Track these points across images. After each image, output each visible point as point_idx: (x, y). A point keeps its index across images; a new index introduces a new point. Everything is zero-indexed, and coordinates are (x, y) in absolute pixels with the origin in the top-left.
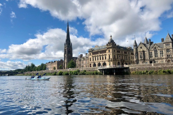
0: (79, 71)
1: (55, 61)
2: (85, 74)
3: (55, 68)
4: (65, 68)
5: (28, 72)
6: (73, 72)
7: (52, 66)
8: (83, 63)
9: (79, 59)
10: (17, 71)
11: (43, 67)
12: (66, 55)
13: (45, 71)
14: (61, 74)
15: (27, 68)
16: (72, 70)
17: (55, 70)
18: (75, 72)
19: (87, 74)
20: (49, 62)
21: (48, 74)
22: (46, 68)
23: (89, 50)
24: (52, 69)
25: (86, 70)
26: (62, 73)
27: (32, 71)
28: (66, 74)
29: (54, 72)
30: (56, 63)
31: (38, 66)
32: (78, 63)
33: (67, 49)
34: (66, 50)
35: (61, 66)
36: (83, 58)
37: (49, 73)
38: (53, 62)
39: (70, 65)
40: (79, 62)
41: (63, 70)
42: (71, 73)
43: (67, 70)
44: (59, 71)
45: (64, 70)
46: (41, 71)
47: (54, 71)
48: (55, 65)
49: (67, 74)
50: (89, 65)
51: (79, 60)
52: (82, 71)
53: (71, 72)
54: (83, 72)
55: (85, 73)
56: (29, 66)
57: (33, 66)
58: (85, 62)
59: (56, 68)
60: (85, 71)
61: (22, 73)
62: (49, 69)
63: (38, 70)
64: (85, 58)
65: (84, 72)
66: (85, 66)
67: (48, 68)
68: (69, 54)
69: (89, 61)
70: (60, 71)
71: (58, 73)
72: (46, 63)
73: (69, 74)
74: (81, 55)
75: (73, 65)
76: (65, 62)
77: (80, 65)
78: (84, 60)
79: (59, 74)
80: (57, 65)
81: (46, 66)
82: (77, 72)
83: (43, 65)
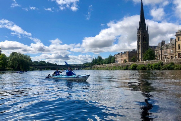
0: (162, 64)
1: (125, 52)
2: (172, 69)
3: (125, 61)
4: (139, 61)
5: (95, 66)
6: (153, 65)
7: (122, 58)
8: (166, 52)
9: (159, 47)
10: (85, 65)
11: (111, 60)
12: (140, 43)
13: (114, 64)
14: (134, 68)
15: (94, 61)
16: (150, 63)
17: (127, 63)
18: (156, 66)
19: (176, 69)
20: (118, 53)
21: (117, 69)
22: (115, 60)
23: (177, 33)
24: (122, 62)
25: (173, 62)
26: (137, 66)
27: (99, 64)
28: (141, 68)
29: (125, 66)
30: (127, 55)
31: (106, 59)
32: (158, 52)
33: (141, 34)
34: (140, 36)
35: (134, 58)
36: (167, 46)
37: (119, 67)
38: (123, 53)
39: (147, 56)
40: (160, 51)
41: (137, 63)
42: (150, 67)
43: (144, 62)
44: (131, 64)
45: (139, 63)
46: (109, 64)
47: (125, 64)
48: (126, 57)
49: (144, 69)
50: (177, 55)
51: (160, 49)
52: (167, 63)
53: (149, 65)
54: (168, 65)
55: (173, 66)
56: (96, 59)
57: (100, 58)
58: (169, 50)
59: (128, 61)
60: (173, 64)
61: (89, 66)
62: (119, 62)
63: (105, 63)
64: (170, 45)
65: (170, 65)
66: (169, 57)
67: (117, 61)
68: (144, 42)
69: (177, 48)
70: (133, 65)
71: (131, 67)
72: (115, 55)
73: (147, 69)
74: (162, 41)
75: (152, 56)
76: (138, 52)
77: (161, 56)
78: (168, 48)
79: (133, 67)
80: (128, 57)
81: (115, 58)
82: (159, 65)
83: (111, 57)
